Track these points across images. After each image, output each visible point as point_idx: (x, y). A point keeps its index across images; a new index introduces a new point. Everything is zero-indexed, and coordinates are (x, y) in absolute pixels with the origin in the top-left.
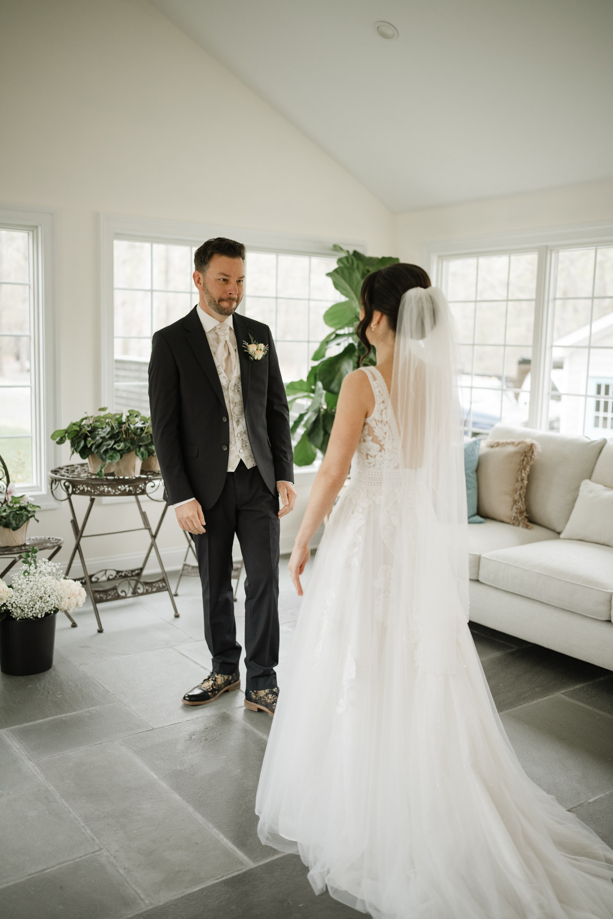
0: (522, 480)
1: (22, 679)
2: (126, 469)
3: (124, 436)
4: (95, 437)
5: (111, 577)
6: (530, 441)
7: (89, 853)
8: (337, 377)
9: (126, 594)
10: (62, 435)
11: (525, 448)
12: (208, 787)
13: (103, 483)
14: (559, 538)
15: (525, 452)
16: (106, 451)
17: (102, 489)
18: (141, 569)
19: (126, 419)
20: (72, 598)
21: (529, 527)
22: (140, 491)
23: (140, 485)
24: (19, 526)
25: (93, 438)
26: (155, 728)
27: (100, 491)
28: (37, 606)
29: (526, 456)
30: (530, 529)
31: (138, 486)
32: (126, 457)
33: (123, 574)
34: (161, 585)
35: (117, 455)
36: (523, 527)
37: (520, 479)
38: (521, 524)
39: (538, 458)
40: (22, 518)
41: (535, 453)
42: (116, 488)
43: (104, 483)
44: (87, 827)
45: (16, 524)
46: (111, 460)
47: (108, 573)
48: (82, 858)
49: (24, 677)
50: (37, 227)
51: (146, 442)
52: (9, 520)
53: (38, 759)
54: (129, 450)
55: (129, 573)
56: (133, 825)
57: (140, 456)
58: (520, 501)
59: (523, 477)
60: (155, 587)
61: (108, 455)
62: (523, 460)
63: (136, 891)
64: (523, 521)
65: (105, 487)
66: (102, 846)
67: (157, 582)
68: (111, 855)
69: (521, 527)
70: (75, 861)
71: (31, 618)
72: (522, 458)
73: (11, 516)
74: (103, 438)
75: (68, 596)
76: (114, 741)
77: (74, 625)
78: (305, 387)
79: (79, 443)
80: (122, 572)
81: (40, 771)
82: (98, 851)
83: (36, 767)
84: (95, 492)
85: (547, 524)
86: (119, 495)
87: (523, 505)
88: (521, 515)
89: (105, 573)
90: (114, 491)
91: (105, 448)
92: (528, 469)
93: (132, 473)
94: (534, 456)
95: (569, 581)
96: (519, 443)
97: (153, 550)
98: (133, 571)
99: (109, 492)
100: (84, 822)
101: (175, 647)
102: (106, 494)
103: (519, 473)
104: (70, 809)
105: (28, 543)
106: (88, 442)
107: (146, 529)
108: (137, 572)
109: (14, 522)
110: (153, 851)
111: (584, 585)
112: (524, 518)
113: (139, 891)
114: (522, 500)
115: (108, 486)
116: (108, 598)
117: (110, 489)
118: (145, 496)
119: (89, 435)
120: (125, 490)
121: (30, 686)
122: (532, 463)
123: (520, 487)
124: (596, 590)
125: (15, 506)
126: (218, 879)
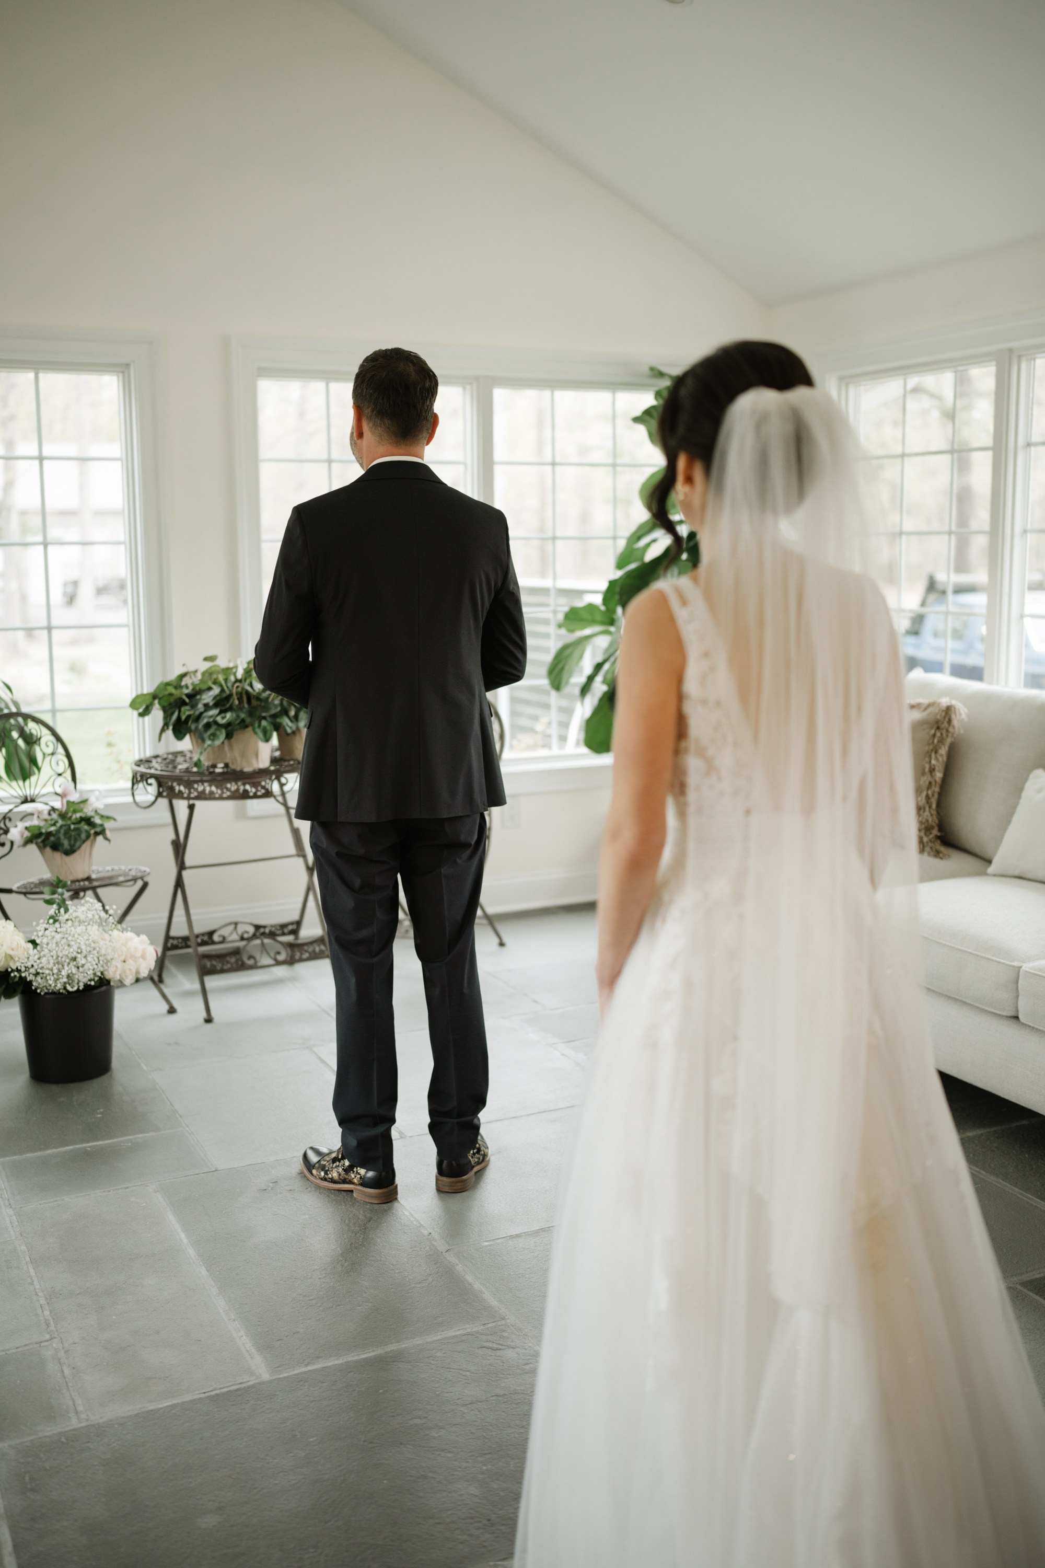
0: (932, 770)
1: (55, 1088)
2: (244, 755)
3: (237, 702)
4: (197, 705)
5: (246, 936)
6: (946, 702)
7: (31, 1344)
9: (256, 962)
10: (148, 702)
11: (937, 714)
12: (256, 1261)
13: (202, 779)
14: (983, 873)
15: (937, 722)
16: (208, 726)
17: (201, 788)
18: (298, 923)
19: (242, 675)
20: (130, 962)
21: (941, 855)
22: (263, 791)
23: (262, 781)
24: (74, 848)
25: (193, 707)
26: (219, 1169)
27: (198, 792)
28: (64, 973)
29: (938, 728)
30: (941, 858)
31: (259, 783)
32: (239, 736)
33: (267, 931)
34: (317, 949)
35: (221, 733)
36: (929, 854)
37: (927, 770)
38: (927, 849)
39: (962, 732)
40: (79, 835)
41: (955, 722)
42: (224, 786)
43: (205, 778)
44: (47, 1307)
45: (70, 844)
46: (213, 740)
47: (241, 929)
48: (19, 1350)
49: (60, 1085)
50: (128, 365)
51: (273, 712)
52: (59, 838)
53: (21, 1206)
54: (243, 725)
55: (277, 929)
56: (115, 1308)
57: (261, 735)
58: (927, 809)
59: (934, 765)
60: (306, 951)
61: (209, 732)
62: (934, 735)
63: (73, 1400)
64: (930, 844)
65: (206, 784)
66: (56, 1336)
67: (311, 943)
68: (63, 1348)
69: (926, 854)
70: (7, 1352)
71: (61, 991)
72: (933, 732)
73: (62, 831)
74: (207, 706)
75: (122, 958)
76: (147, 1185)
77: (172, 1011)
78: (598, 617)
79: (172, 714)
80: (264, 927)
81: (17, 1223)
82: (47, 1341)
83: (14, 1217)
84: (190, 793)
85: (976, 849)
86: (229, 798)
87: (932, 815)
88: (928, 833)
89: (236, 928)
90: (219, 792)
91: (205, 721)
92: (943, 751)
93: (254, 761)
94: (954, 727)
95: (956, 946)
96: (929, 705)
98: (283, 926)
99: (212, 793)
100: (46, 1299)
101: (315, 1049)
102: (208, 797)
103: (927, 759)
104: (35, 1279)
105: (94, 876)
106: (182, 714)
107: (298, 855)
108: (290, 927)
109: (66, 843)
110: (128, 1346)
111: (979, 954)
112: (933, 838)
113: (79, 1401)
114: (930, 807)
115: (211, 782)
116: (225, 967)
117: (214, 788)
118: (272, 799)
119: (187, 700)
120: (238, 790)
121: (62, 1099)
122: (949, 741)
123: (927, 783)
124: (996, 961)
125: (74, 817)
126: (204, 1393)
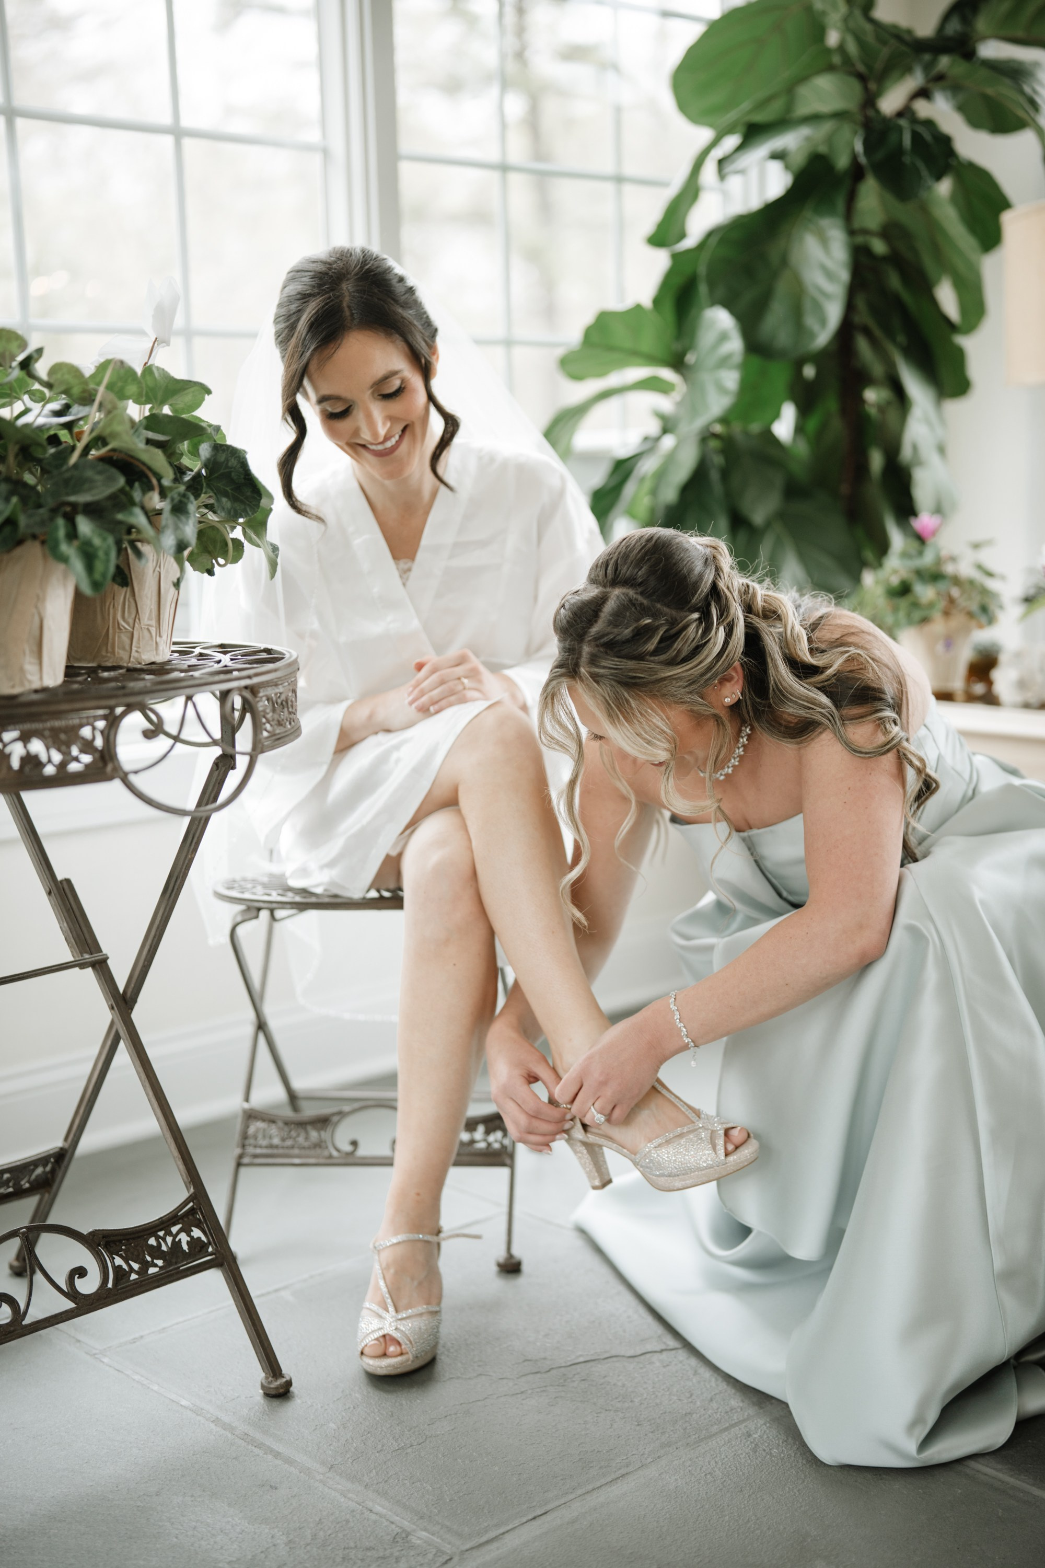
8: (782, 288)
23: (81, 726)
57: (78, 565)
67: (165, 1223)
97: (123, 1057)
107: (82, 963)
108: (39, 1171)
